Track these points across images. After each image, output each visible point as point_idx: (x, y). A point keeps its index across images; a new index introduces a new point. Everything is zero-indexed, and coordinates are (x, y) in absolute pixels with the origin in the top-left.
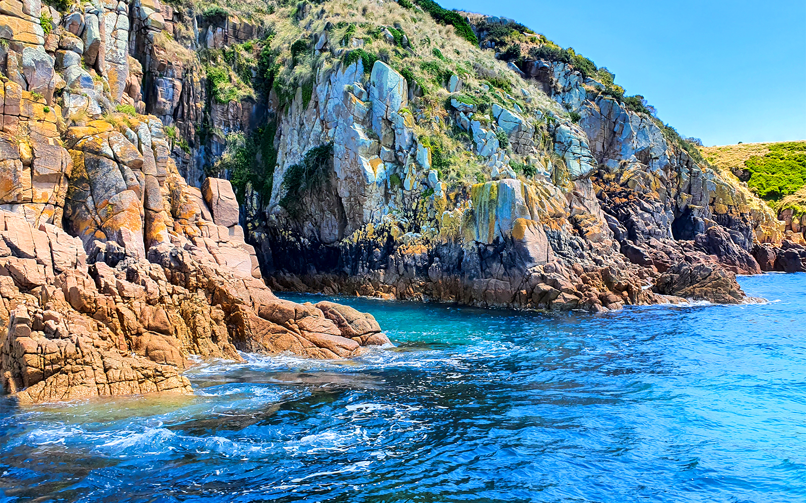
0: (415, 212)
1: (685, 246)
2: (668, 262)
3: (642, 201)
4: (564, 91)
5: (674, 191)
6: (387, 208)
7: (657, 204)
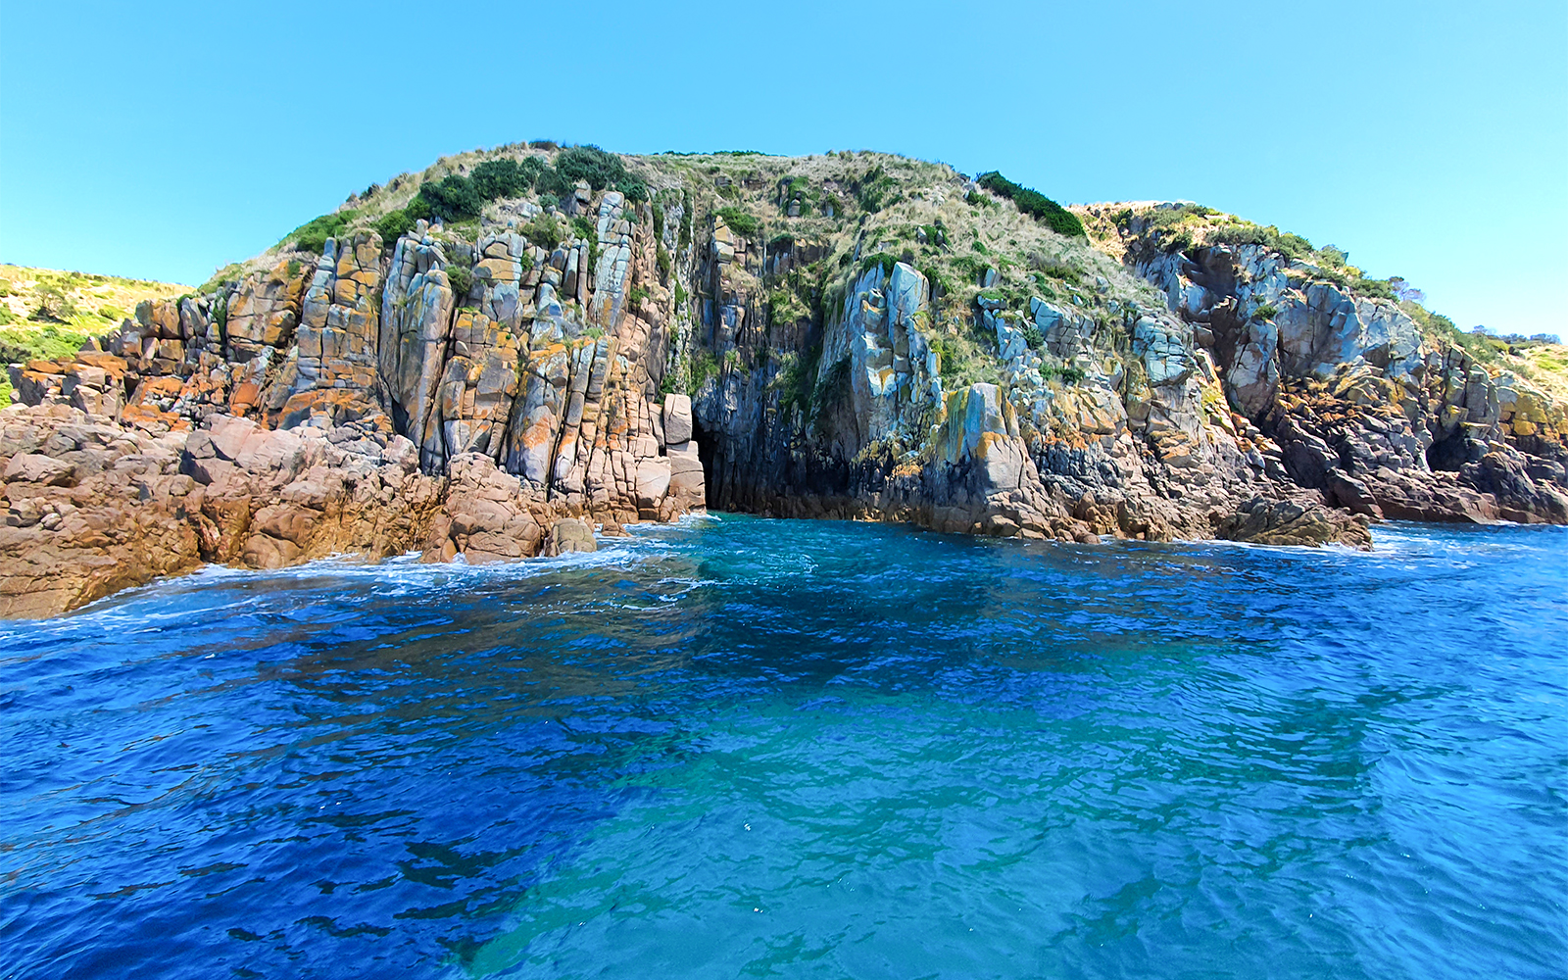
0: (920, 426)
1: (1441, 480)
2: (1402, 501)
3: (1368, 417)
4: (1254, 281)
5: (1433, 403)
6: (895, 423)
7: (1397, 421)
